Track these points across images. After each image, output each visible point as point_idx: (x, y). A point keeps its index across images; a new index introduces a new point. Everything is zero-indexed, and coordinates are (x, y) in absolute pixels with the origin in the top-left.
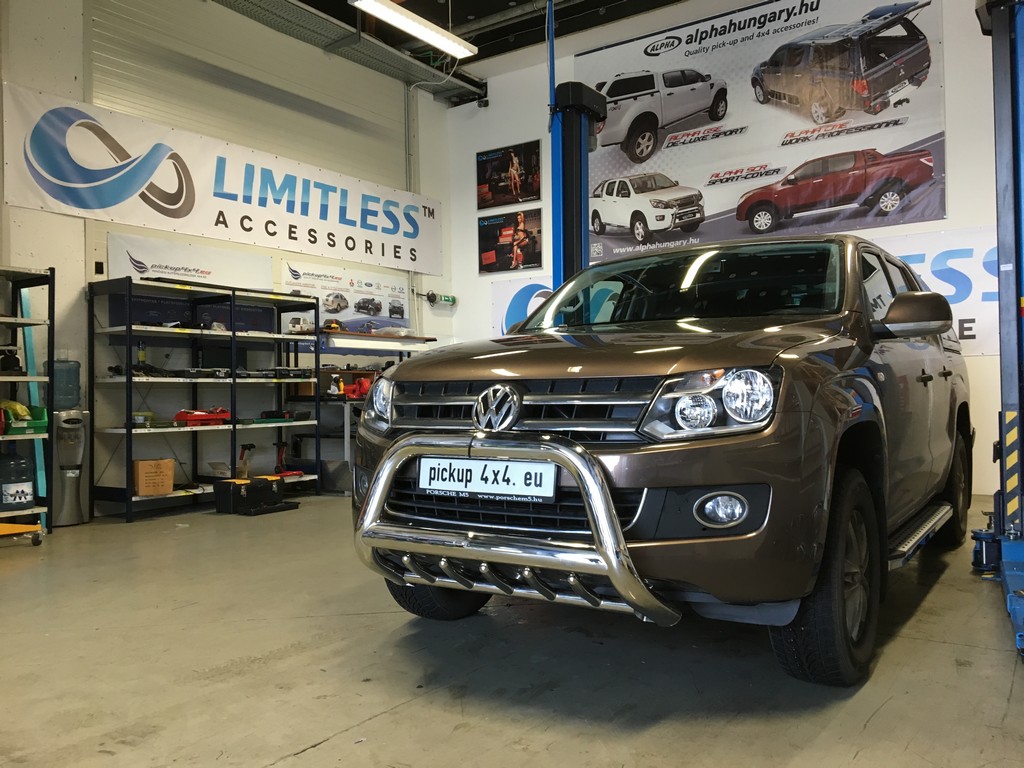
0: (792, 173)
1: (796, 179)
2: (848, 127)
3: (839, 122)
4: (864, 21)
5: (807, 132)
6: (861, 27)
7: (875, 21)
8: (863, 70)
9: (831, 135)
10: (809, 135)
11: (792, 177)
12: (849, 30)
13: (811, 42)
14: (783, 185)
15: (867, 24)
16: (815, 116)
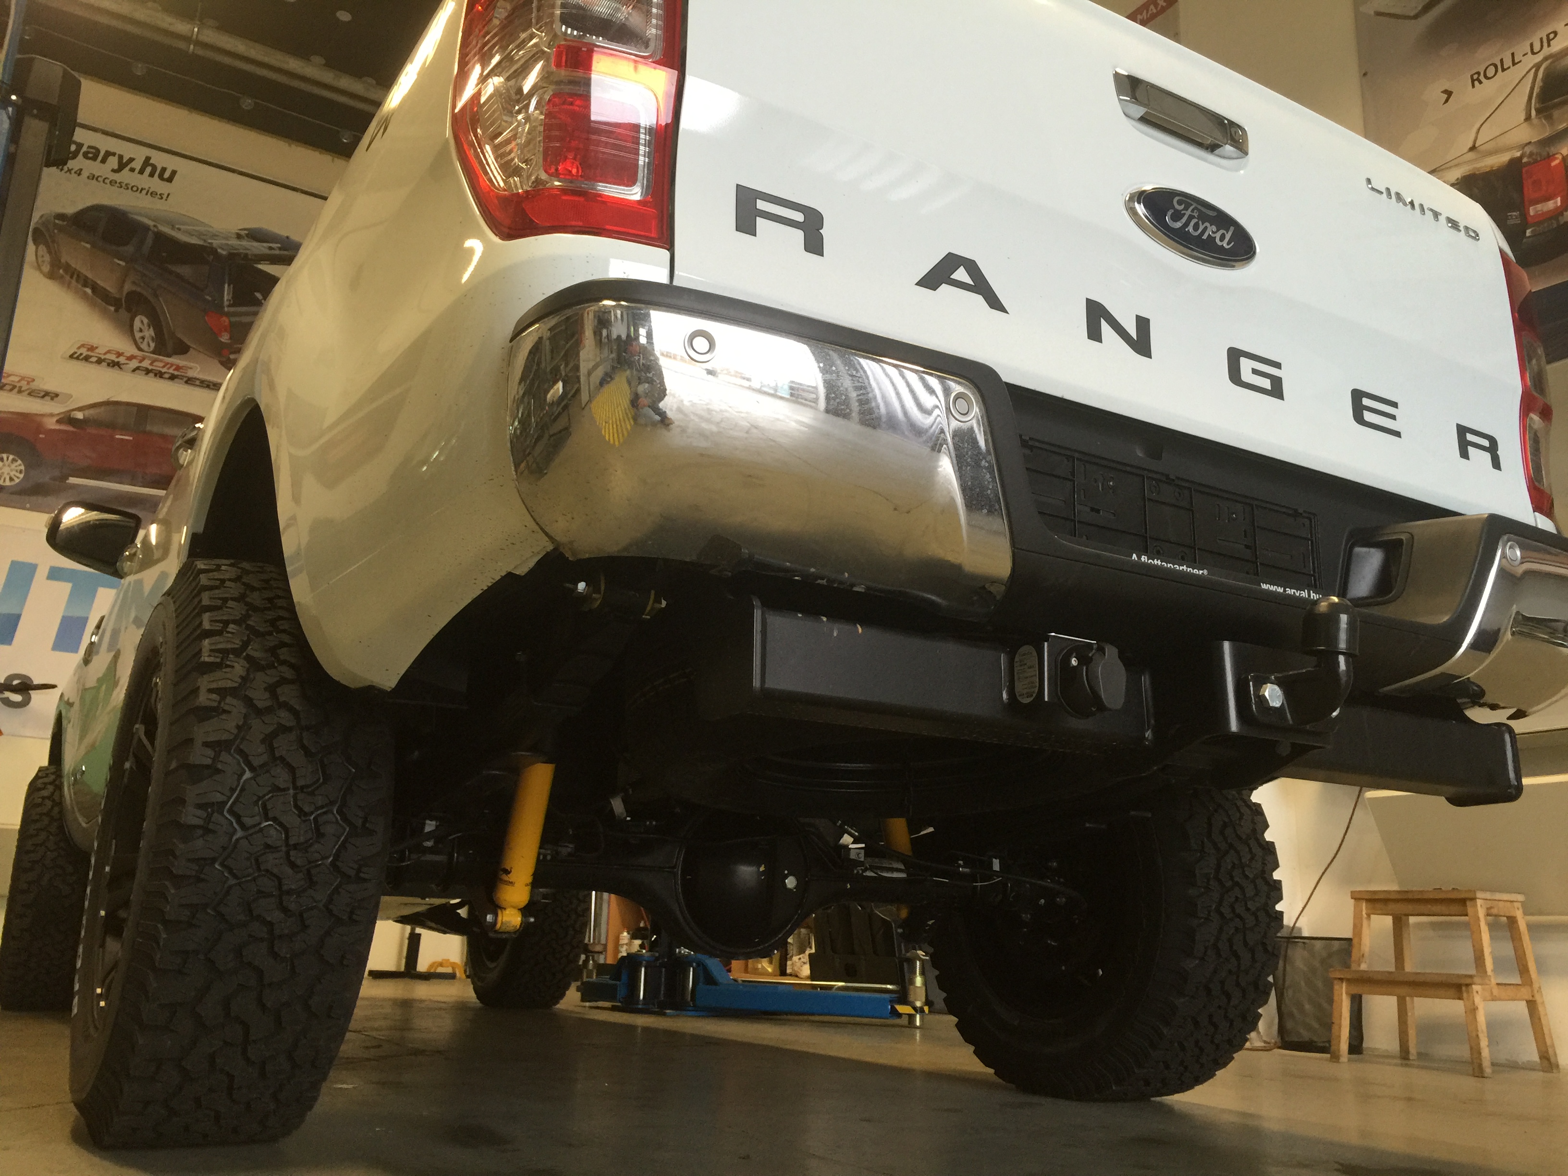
0: (80, 409)
1: (85, 422)
2: (191, 374)
3: (175, 360)
4: (239, 236)
5: (119, 355)
6: (234, 242)
7: (255, 244)
8: (226, 303)
9: (160, 375)
10: (122, 360)
11: (80, 415)
12: (214, 236)
13: (151, 223)
14: (58, 422)
15: (245, 243)
16: (138, 335)
